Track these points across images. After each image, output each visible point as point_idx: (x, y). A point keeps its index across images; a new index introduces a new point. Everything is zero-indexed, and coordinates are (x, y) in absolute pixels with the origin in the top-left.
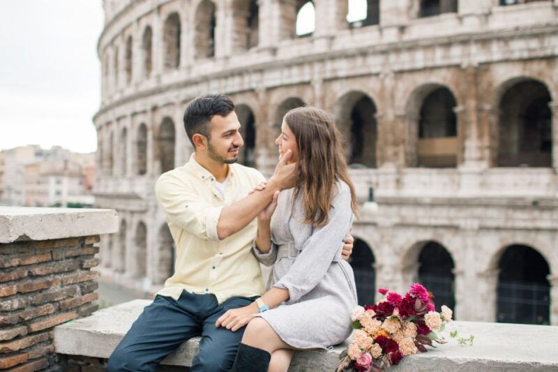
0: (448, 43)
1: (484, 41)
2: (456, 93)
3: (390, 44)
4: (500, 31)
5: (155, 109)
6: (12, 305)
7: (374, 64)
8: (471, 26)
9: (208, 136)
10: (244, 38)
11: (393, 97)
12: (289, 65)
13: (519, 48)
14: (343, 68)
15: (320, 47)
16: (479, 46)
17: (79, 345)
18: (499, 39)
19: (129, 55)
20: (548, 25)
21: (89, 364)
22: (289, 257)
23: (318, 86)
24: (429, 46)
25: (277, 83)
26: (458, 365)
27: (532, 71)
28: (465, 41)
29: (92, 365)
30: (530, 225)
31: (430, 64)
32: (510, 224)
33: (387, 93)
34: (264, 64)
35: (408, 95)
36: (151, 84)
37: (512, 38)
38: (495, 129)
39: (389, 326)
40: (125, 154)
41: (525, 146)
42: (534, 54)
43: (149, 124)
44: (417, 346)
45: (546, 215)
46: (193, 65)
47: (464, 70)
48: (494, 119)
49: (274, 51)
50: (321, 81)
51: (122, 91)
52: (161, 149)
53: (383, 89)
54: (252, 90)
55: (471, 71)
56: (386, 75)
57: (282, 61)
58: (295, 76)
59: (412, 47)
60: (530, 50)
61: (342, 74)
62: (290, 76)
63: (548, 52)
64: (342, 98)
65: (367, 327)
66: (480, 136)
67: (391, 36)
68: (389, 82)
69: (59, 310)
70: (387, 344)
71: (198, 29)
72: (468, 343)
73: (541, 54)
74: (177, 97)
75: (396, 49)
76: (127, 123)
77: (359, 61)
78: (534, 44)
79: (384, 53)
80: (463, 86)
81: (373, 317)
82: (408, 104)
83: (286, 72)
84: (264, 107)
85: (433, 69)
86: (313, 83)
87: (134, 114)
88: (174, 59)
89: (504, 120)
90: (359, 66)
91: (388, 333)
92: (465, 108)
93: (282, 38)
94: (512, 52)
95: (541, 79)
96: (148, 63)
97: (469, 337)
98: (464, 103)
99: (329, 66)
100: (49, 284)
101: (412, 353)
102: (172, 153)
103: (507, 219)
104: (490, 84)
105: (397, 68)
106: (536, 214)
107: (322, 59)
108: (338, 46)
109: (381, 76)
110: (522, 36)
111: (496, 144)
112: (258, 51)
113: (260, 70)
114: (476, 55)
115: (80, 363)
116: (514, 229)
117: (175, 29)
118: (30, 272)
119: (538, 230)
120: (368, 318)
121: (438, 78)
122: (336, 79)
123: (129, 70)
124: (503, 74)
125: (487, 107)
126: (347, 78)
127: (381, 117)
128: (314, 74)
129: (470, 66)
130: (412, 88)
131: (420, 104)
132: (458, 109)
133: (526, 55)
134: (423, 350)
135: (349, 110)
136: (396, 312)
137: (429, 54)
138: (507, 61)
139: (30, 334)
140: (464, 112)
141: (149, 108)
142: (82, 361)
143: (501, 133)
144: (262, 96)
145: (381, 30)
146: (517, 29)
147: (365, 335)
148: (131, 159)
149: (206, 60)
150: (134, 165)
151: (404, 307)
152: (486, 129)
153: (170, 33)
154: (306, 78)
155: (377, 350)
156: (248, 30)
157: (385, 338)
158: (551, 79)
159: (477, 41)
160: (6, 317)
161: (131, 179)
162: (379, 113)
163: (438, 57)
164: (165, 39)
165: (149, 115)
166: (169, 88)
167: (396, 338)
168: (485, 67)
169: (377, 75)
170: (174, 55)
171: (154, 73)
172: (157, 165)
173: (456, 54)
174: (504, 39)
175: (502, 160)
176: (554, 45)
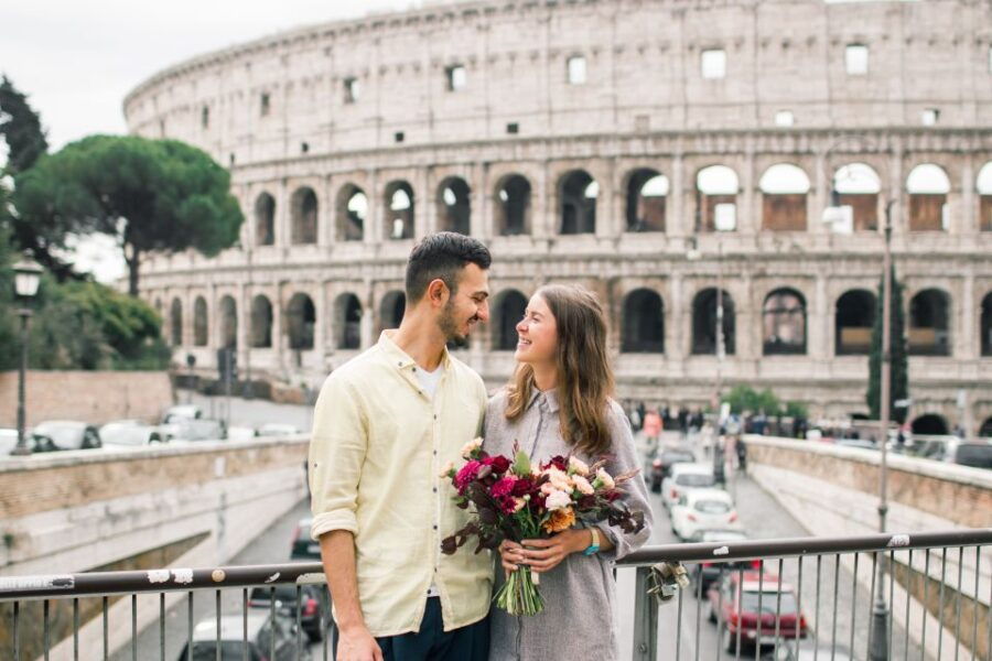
0: (589, 259)
1: (617, 260)
3: (541, 255)
4: (628, 255)
5: (284, 283)
7: (529, 269)
8: (606, 248)
9: (452, 288)
13: (641, 268)
14: (502, 270)
16: (612, 264)
18: (628, 260)
20: (661, 254)
24: (574, 261)
27: (651, 284)
28: (602, 259)
37: (636, 260)
42: (652, 273)
43: (273, 298)
45: (660, 390)
47: (600, 281)
55: (607, 282)
56: (538, 279)
59: (560, 260)
60: (649, 270)
61: (500, 275)
63: (662, 273)
66: (613, 331)
67: (542, 248)
73: (657, 273)
74: (319, 276)
75: (548, 259)
77: (516, 266)
78: (652, 265)
79: (538, 262)
85: (576, 277)
87: (249, 285)
90: (516, 270)
94: (637, 270)
95: (656, 290)
106: (653, 388)
109: (534, 280)
110: (644, 260)
114: (610, 271)
124: (629, 286)
125: (617, 309)
126: (505, 278)
129: (605, 278)
133: (646, 273)
137: (574, 266)
138: (633, 276)
141: (274, 281)
159: (611, 261)
163: (581, 269)
165: (276, 287)
168: (617, 280)
172: (286, 340)
173: (595, 268)
174: (631, 260)
175: (628, 347)
176: (666, 267)
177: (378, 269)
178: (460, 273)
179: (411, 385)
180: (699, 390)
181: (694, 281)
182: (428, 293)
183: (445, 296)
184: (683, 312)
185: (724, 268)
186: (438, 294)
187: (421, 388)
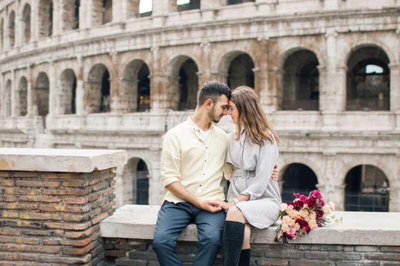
0: (248, 23)
1: (274, 22)
2: (254, 59)
3: (207, 23)
4: (285, 16)
5: (33, 66)
6: (86, 208)
7: (196, 36)
8: (264, 12)
10: (101, 15)
11: (209, 60)
12: (134, 36)
13: (297, 28)
14: (174, 39)
15: (157, 23)
16: (270, 25)
17: (117, 232)
18: (284, 21)
19: (12, 25)
20: (316, 13)
21: (119, 243)
22: (243, 177)
23: (155, 52)
24: (235, 25)
25: (126, 49)
26: (339, 233)
27: (306, 44)
28: (260, 22)
29: (121, 243)
30: (304, 150)
31: (235, 37)
32: (290, 150)
33: (205, 58)
34: (116, 35)
35: (220, 59)
36: (30, 48)
37: (292, 21)
38: (281, 84)
39: (302, 213)
40: (10, 100)
41: (300, 96)
42: (307, 32)
43: (28, 78)
44: (318, 223)
45: (315, 143)
46: (62, 34)
47: (259, 42)
48: (280, 77)
49: (123, 25)
50: (158, 48)
51: (6, 53)
52: (38, 96)
53: (202, 55)
54: (107, 54)
55: (264, 43)
56: (204, 45)
57: (129, 33)
58: (139, 44)
59: (223, 25)
60: (304, 29)
61: (173, 43)
62: (135, 44)
63: (317, 31)
64: (173, 60)
65: (290, 214)
66: (270, 89)
67: (208, 17)
68: (207, 50)
69: (102, 212)
70: (302, 223)
71: (65, 7)
72: (340, 221)
73: (312, 32)
74: (50, 58)
75: (212, 26)
76: (11, 76)
77: (186, 34)
78: (307, 25)
79: (203, 29)
80: (259, 54)
81: (293, 209)
82: (220, 65)
83: (132, 41)
84: (116, 66)
85: (238, 41)
86: (152, 49)
87: (16, 70)
88: (47, 29)
89: (286, 78)
90: (185, 38)
91: (302, 217)
92: (260, 69)
93: (129, 16)
94: (293, 30)
95: (312, 49)
96: (27, 32)
97: (339, 218)
98: (259, 65)
99: (164, 37)
100: (99, 196)
101: (315, 227)
102: (47, 99)
103: (289, 146)
104: (277, 53)
105: (212, 40)
106: (308, 142)
107: (158, 32)
108: (170, 23)
109: (201, 45)
110: (299, 20)
111: (281, 95)
112: (111, 26)
113: (113, 39)
114: (268, 32)
115: (113, 242)
116: (293, 153)
117: (48, 7)
118: (92, 189)
119: (310, 153)
120: (290, 209)
121: (242, 48)
122: (169, 46)
123: (12, 37)
124: (286, 46)
125: (275, 68)
126: (177, 46)
127: (201, 74)
128: (154, 43)
129: (263, 39)
130: (223, 54)
131: (228, 66)
132: (255, 70)
133: (302, 33)
134: (320, 226)
135: (178, 69)
136: (305, 206)
137: (235, 30)
138: (289, 36)
139: (93, 225)
140: (259, 71)
141: (28, 65)
142: (115, 241)
143: (284, 86)
144: (114, 58)
145: (201, 13)
146: (296, 14)
147: (290, 219)
148: (14, 104)
149: (72, 31)
150: (16, 108)
151: (311, 203)
152: (274, 84)
153: (44, 10)
154: (147, 46)
155: (297, 226)
156: (104, 10)
157: (302, 220)
158: (319, 50)
159: (268, 22)
160: (84, 216)
161: (14, 119)
162: (200, 72)
163: (242, 33)
164: (40, 14)
165: (29, 70)
166: (44, 51)
167: (306, 220)
168: (274, 40)
169: (199, 44)
170: (47, 26)
171: (32, 40)
172: (35, 108)
173: (254, 31)
174: (287, 21)
175: (285, 105)
176: (320, 26)
177: (85, 48)
178: (219, 97)
179: (197, 137)
180: (353, 143)
181: (348, 38)
182: (206, 103)
183: (212, 105)
184: (338, 69)
185: (379, 23)
186: (209, 104)
187: (200, 138)
